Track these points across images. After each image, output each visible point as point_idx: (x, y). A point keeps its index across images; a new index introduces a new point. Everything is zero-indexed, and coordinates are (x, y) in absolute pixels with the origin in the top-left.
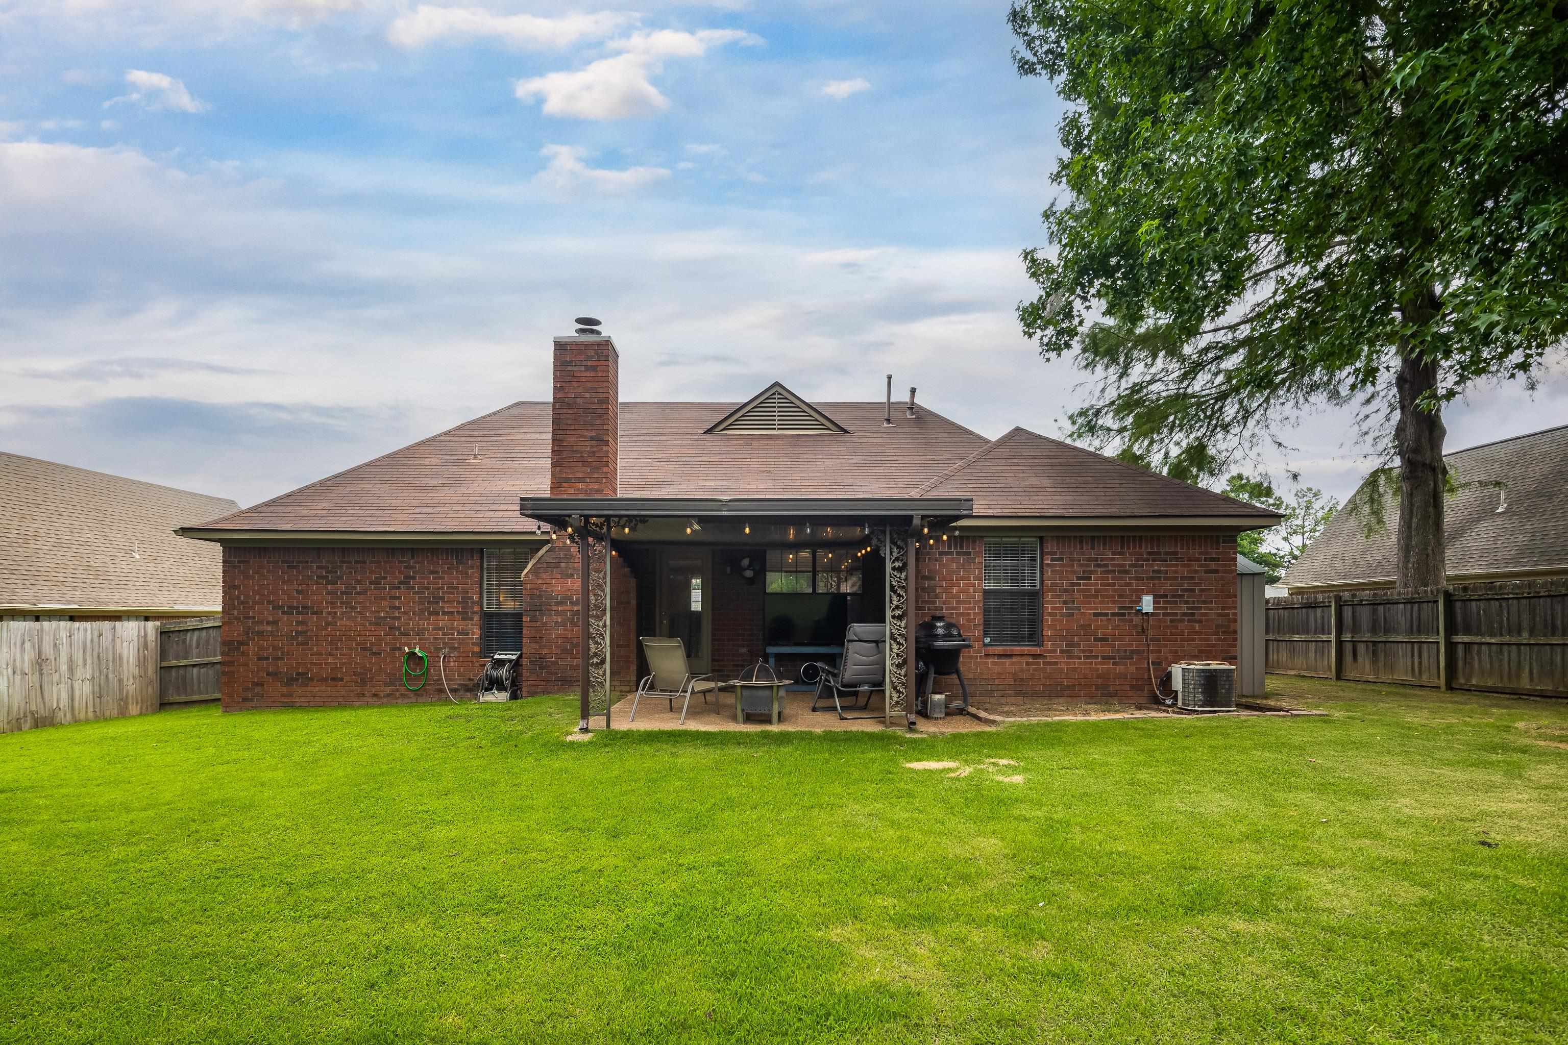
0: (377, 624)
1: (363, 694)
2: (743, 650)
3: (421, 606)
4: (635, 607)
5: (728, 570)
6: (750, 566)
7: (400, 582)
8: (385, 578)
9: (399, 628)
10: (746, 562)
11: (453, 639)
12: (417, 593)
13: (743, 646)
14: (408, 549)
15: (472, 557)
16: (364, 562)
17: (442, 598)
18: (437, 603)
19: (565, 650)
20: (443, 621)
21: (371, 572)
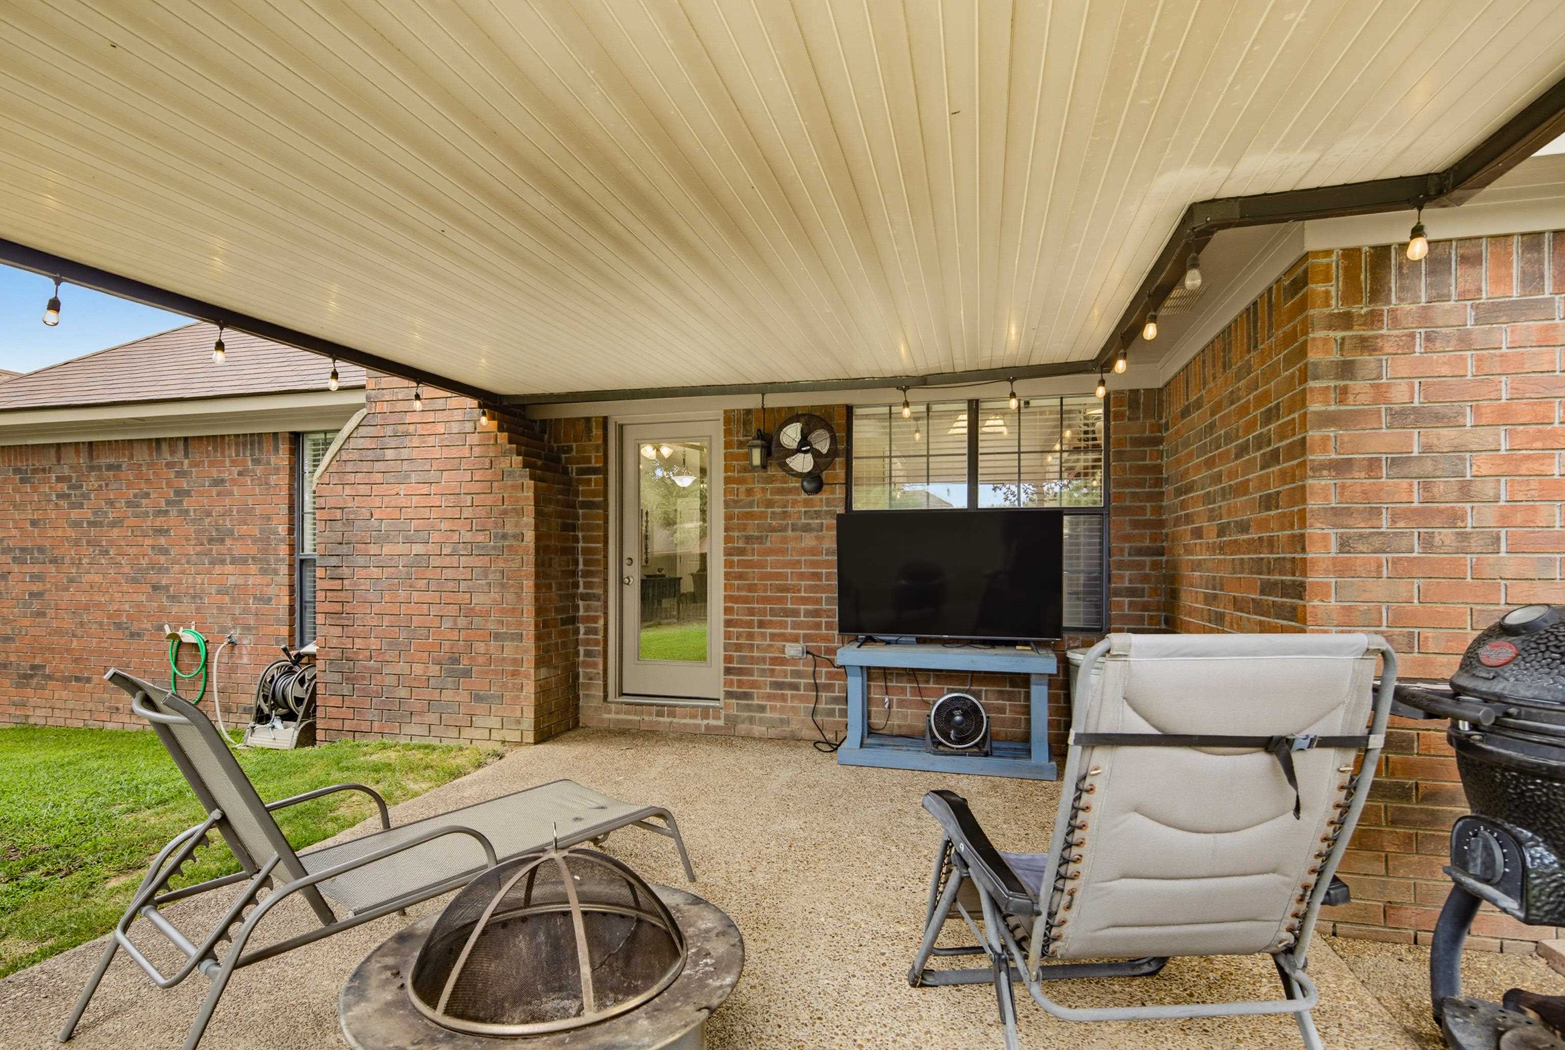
0: (135, 581)
1: (117, 709)
2: (793, 650)
3: (198, 548)
4: (532, 545)
5: (757, 457)
6: (805, 440)
7: (168, 503)
8: (147, 495)
9: (167, 588)
10: (791, 435)
11: (245, 611)
12: (194, 521)
13: (795, 639)
14: (178, 439)
15: (276, 450)
16: (118, 467)
17: (231, 532)
18: (222, 541)
19: (393, 643)
20: (231, 575)
21: (130, 485)
